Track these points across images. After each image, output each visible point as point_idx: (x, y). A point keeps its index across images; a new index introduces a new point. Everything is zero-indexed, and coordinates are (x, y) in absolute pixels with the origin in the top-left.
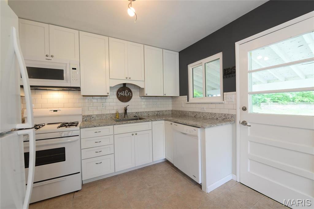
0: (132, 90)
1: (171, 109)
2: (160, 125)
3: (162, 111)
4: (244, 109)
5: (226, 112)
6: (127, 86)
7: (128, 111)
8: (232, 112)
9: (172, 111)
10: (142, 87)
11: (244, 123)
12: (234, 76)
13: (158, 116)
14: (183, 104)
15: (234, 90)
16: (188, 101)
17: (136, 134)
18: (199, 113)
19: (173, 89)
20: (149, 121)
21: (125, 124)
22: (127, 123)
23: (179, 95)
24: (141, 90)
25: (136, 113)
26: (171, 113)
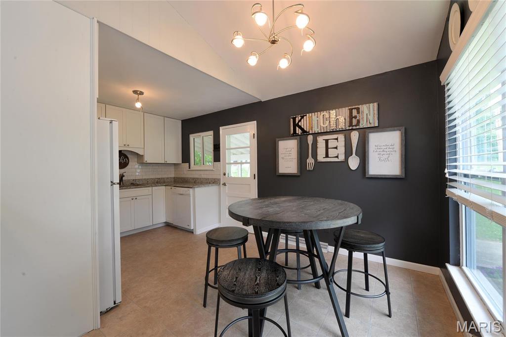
0: (129, 156)
1: (173, 176)
2: (160, 191)
3: (163, 178)
4: (225, 174)
5: (215, 177)
6: (122, 152)
7: (124, 178)
8: (218, 177)
9: (174, 178)
10: (141, 153)
11: (224, 184)
12: (220, 150)
13: (158, 182)
14: (185, 172)
15: (219, 161)
16: (189, 168)
17: (136, 199)
18: (198, 178)
19: (175, 156)
20: (149, 187)
21: (125, 189)
22: (127, 188)
23: (181, 162)
24: (139, 157)
25: (134, 180)
26: (173, 180)
